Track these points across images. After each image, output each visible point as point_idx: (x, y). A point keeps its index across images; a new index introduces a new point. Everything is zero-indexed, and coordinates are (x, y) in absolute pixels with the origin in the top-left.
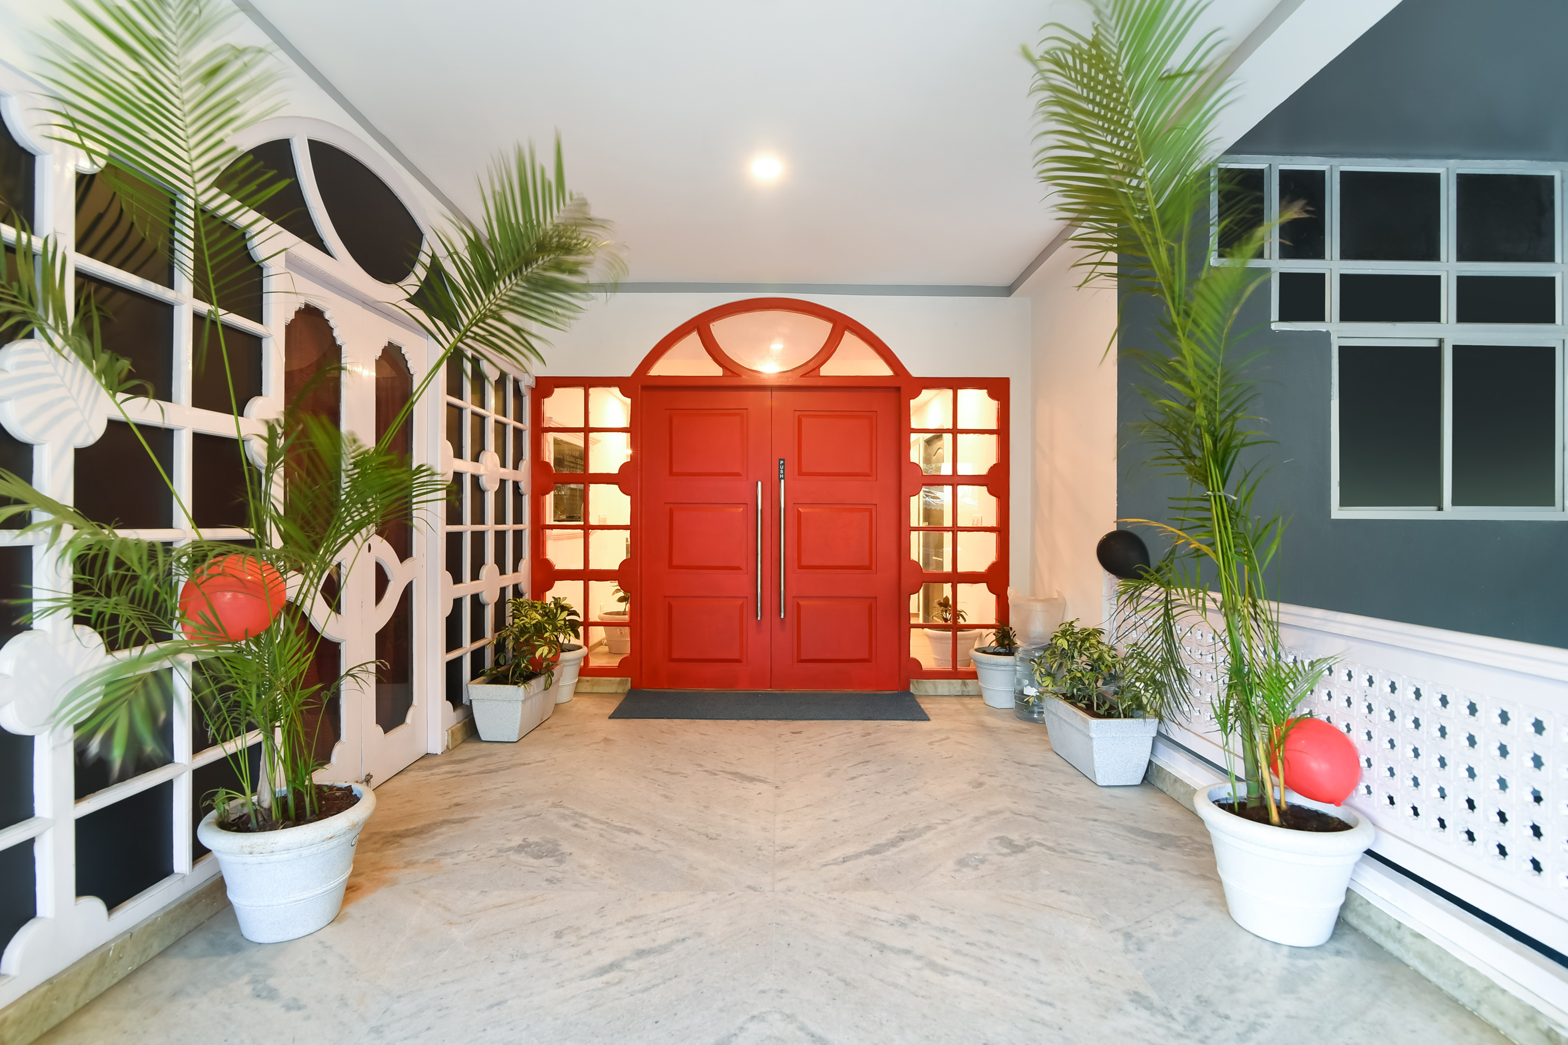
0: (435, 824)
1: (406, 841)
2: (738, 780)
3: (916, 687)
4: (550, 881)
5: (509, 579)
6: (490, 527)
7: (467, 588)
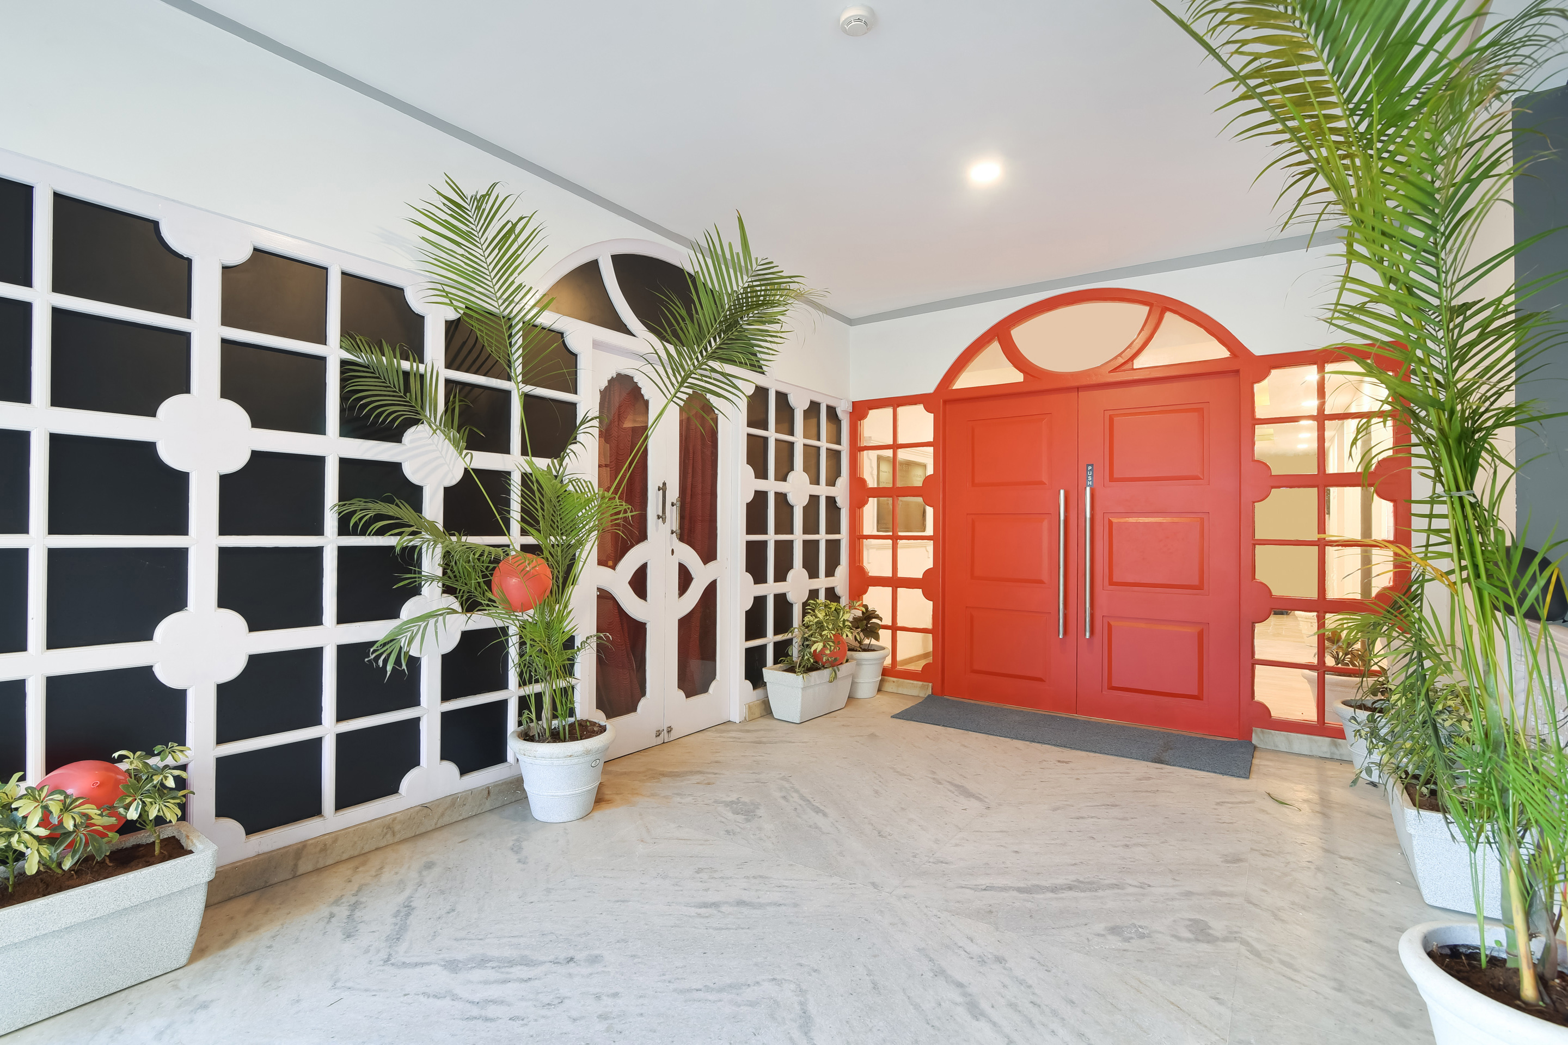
0: (692, 772)
1: (665, 779)
2: (956, 793)
3: (1258, 738)
4: (728, 832)
5: (822, 583)
6: (798, 537)
7: (770, 589)
